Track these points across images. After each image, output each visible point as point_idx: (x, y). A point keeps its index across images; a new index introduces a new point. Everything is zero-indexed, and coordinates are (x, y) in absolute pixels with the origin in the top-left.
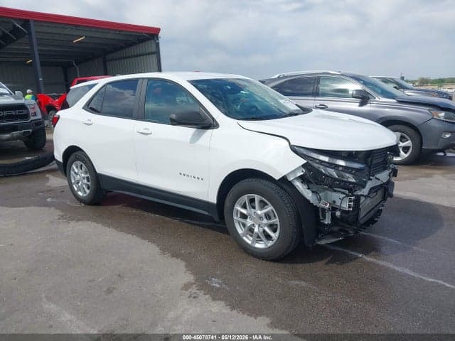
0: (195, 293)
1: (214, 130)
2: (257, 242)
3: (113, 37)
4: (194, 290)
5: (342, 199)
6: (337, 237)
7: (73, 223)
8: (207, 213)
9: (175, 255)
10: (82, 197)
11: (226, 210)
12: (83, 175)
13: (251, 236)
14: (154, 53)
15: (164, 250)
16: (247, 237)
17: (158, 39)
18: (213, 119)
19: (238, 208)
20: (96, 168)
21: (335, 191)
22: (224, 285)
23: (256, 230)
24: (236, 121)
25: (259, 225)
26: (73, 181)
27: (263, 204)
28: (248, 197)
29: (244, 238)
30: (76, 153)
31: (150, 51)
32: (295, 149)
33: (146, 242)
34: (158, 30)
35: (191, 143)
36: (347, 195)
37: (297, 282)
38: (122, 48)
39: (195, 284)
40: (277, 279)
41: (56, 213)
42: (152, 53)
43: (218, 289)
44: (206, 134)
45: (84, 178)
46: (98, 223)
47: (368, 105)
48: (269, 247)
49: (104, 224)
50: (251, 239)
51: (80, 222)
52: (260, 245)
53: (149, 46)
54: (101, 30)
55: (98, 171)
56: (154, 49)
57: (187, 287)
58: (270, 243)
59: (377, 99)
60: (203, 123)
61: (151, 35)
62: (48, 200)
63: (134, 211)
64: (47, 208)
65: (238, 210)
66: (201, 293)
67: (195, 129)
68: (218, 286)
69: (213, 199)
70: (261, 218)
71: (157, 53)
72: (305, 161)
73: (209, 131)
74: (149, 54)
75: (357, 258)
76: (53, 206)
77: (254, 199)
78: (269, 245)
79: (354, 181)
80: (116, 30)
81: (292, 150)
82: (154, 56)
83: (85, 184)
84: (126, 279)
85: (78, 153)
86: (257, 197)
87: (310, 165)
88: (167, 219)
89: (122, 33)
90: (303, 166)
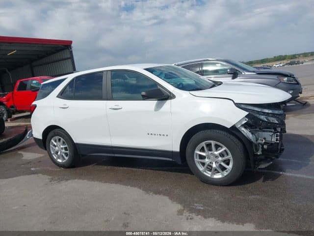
0: (189, 216)
1: (172, 100)
2: (214, 174)
3: (37, 49)
4: (186, 214)
5: (272, 136)
6: (268, 162)
7: (64, 183)
8: (171, 160)
9: (157, 192)
10: (62, 163)
11: (187, 155)
12: (62, 146)
13: (210, 171)
14: (69, 58)
15: (147, 190)
16: (206, 172)
17: (71, 49)
18: (170, 92)
19: (198, 152)
20: (74, 140)
21: (264, 131)
22: (205, 207)
23: (214, 165)
24: (188, 92)
25: (216, 162)
26: (52, 152)
27: (217, 147)
28: (205, 143)
29: (205, 173)
30: (54, 131)
31: (66, 57)
32: (238, 105)
33: (129, 187)
34: (71, 42)
35: (155, 111)
36: (275, 133)
37: (253, 197)
38: (44, 57)
39: (184, 210)
40: (238, 197)
41: (46, 178)
42: (67, 59)
43: (204, 211)
44: (166, 103)
45: (62, 148)
46: (84, 180)
47: (238, 78)
48: (225, 176)
49: (88, 179)
50: (210, 173)
51: (69, 181)
52: (218, 176)
53: (66, 54)
54: (28, 45)
55: (75, 142)
56: (69, 56)
57: (180, 213)
58: (225, 173)
59: (243, 74)
60: (162, 96)
61: (66, 46)
62: (32, 169)
63: (106, 167)
64: (36, 175)
65: (197, 154)
66: (194, 215)
67: (156, 101)
68: (202, 208)
69: (177, 148)
70: (216, 157)
71: (72, 58)
72: (247, 113)
73: (168, 102)
74: (65, 59)
75: (280, 175)
76: (40, 173)
77: (211, 144)
78: (225, 175)
79: (277, 122)
80: (40, 44)
81: (237, 106)
82: (70, 61)
83: (63, 153)
84: (132, 215)
85: (57, 130)
86: (213, 143)
87: (252, 115)
88: (134, 169)
89: (44, 46)
90: (246, 116)
